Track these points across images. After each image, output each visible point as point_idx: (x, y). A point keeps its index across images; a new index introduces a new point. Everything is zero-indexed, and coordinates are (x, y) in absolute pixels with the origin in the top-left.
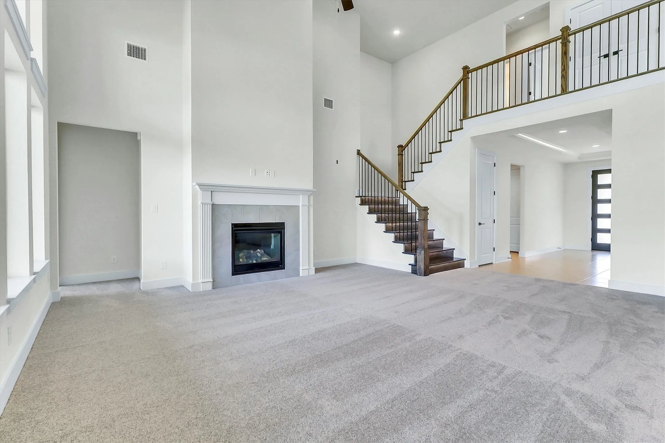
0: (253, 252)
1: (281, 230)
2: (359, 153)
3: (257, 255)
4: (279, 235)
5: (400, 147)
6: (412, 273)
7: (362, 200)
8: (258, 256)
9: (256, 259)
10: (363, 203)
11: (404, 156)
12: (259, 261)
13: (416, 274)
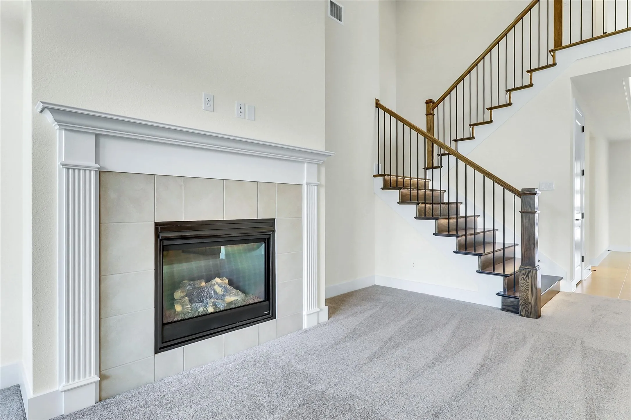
0: (206, 283)
1: (268, 236)
2: (378, 105)
3: (214, 290)
4: (262, 245)
5: (429, 102)
6: (503, 309)
7: (385, 181)
8: (216, 293)
9: (213, 303)
10: (387, 186)
11: (435, 117)
12: (222, 306)
13: (518, 313)
